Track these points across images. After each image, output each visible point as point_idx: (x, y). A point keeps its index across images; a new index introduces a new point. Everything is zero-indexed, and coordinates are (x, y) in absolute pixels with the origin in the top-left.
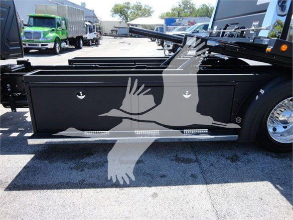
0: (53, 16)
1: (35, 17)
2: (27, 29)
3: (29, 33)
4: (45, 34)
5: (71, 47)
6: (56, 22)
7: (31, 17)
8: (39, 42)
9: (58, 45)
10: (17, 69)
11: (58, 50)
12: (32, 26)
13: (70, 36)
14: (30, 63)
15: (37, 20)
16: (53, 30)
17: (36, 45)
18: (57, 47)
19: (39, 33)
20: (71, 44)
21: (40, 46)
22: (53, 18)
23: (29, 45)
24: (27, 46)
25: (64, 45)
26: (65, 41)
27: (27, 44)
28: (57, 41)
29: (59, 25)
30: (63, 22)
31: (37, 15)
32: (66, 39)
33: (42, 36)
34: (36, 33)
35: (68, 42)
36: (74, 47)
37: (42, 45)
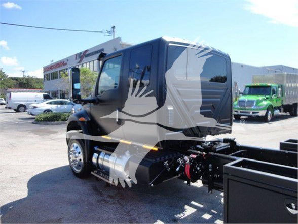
0: (269, 85)
1: (251, 87)
2: (242, 98)
3: (243, 101)
4: (258, 102)
5: (284, 114)
6: (272, 90)
7: (247, 87)
8: (251, 110)
9: (270, 112)
10: (222, 148)
11: (269, 118)
12: (246, 95)
13: (285, 103)
14: (235, 143)
15: (252, 89)
16: (267, 98)
17: (248, 113)
18: (269, 114)
19: (253, 102)
20: (285, 111)
21: (251, 114)
22: (269, 87)
23: (241, 112)
24: (239, 113)
25: (277, 112)
26: (279, 108)
27: (239, 111)
28: (270, 108)
29: (274, 92)
30: (280, 89)
31: (253, 85)
32: (280, 107)
33: (255, 104)
34: (249, 101)
35: (282, 109)
36: (288, 114)
37: (253, 113)
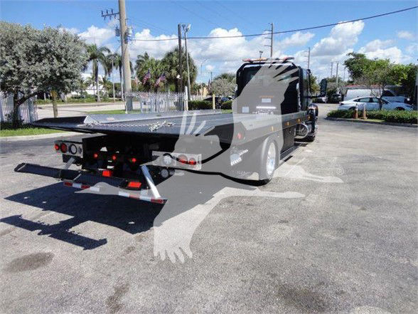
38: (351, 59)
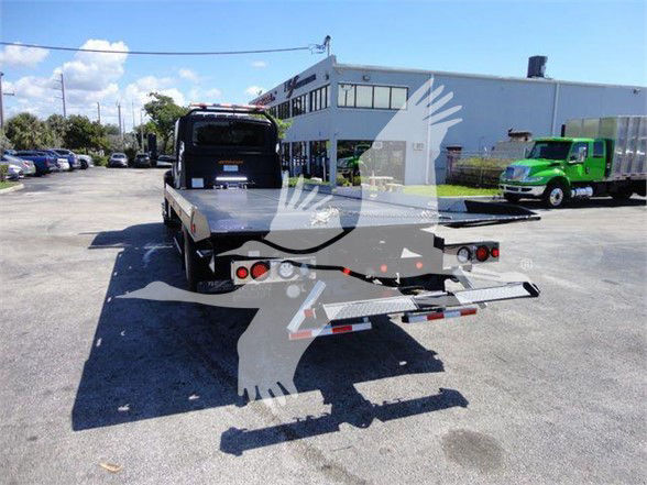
9: (556, 191)
11: (554, 200)
16: (557, 165)
23: (507, 189)
27: (504, 186)
33: (527, 173)
37: (523, 190)
38: (154, 103)
